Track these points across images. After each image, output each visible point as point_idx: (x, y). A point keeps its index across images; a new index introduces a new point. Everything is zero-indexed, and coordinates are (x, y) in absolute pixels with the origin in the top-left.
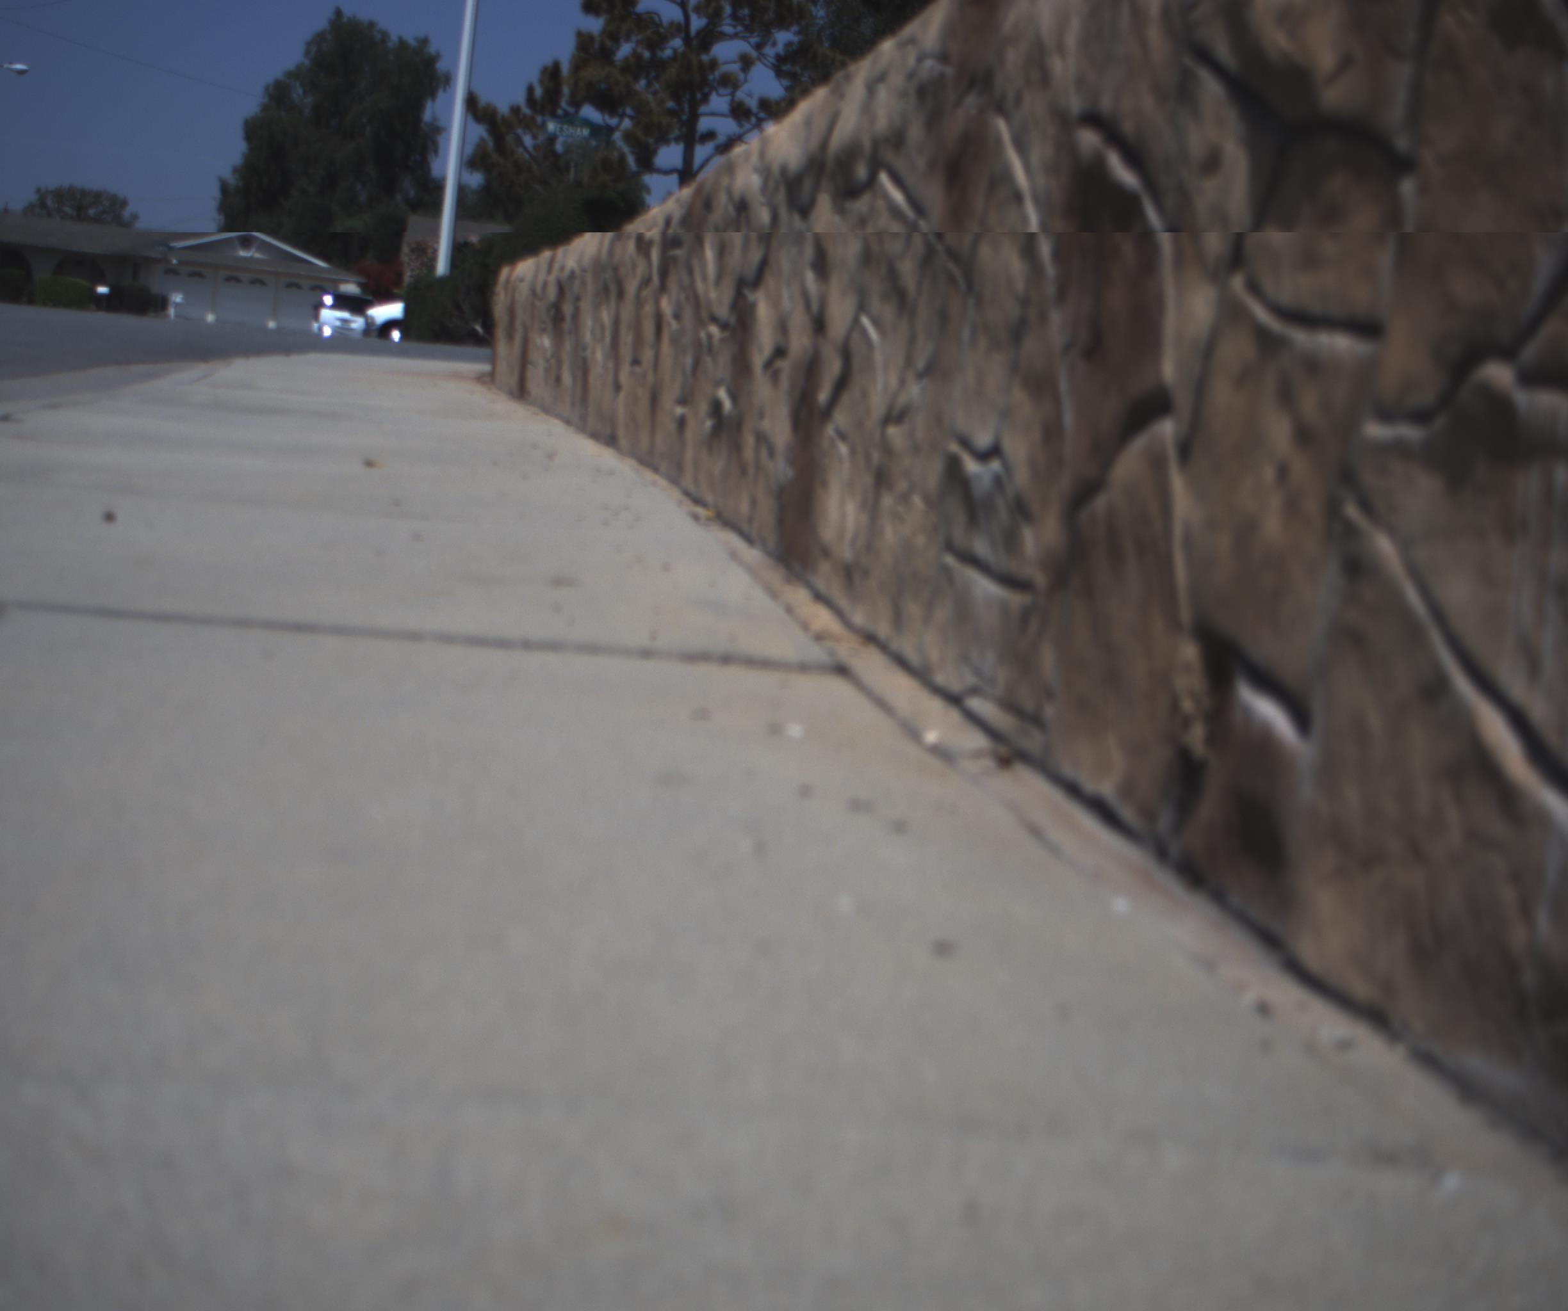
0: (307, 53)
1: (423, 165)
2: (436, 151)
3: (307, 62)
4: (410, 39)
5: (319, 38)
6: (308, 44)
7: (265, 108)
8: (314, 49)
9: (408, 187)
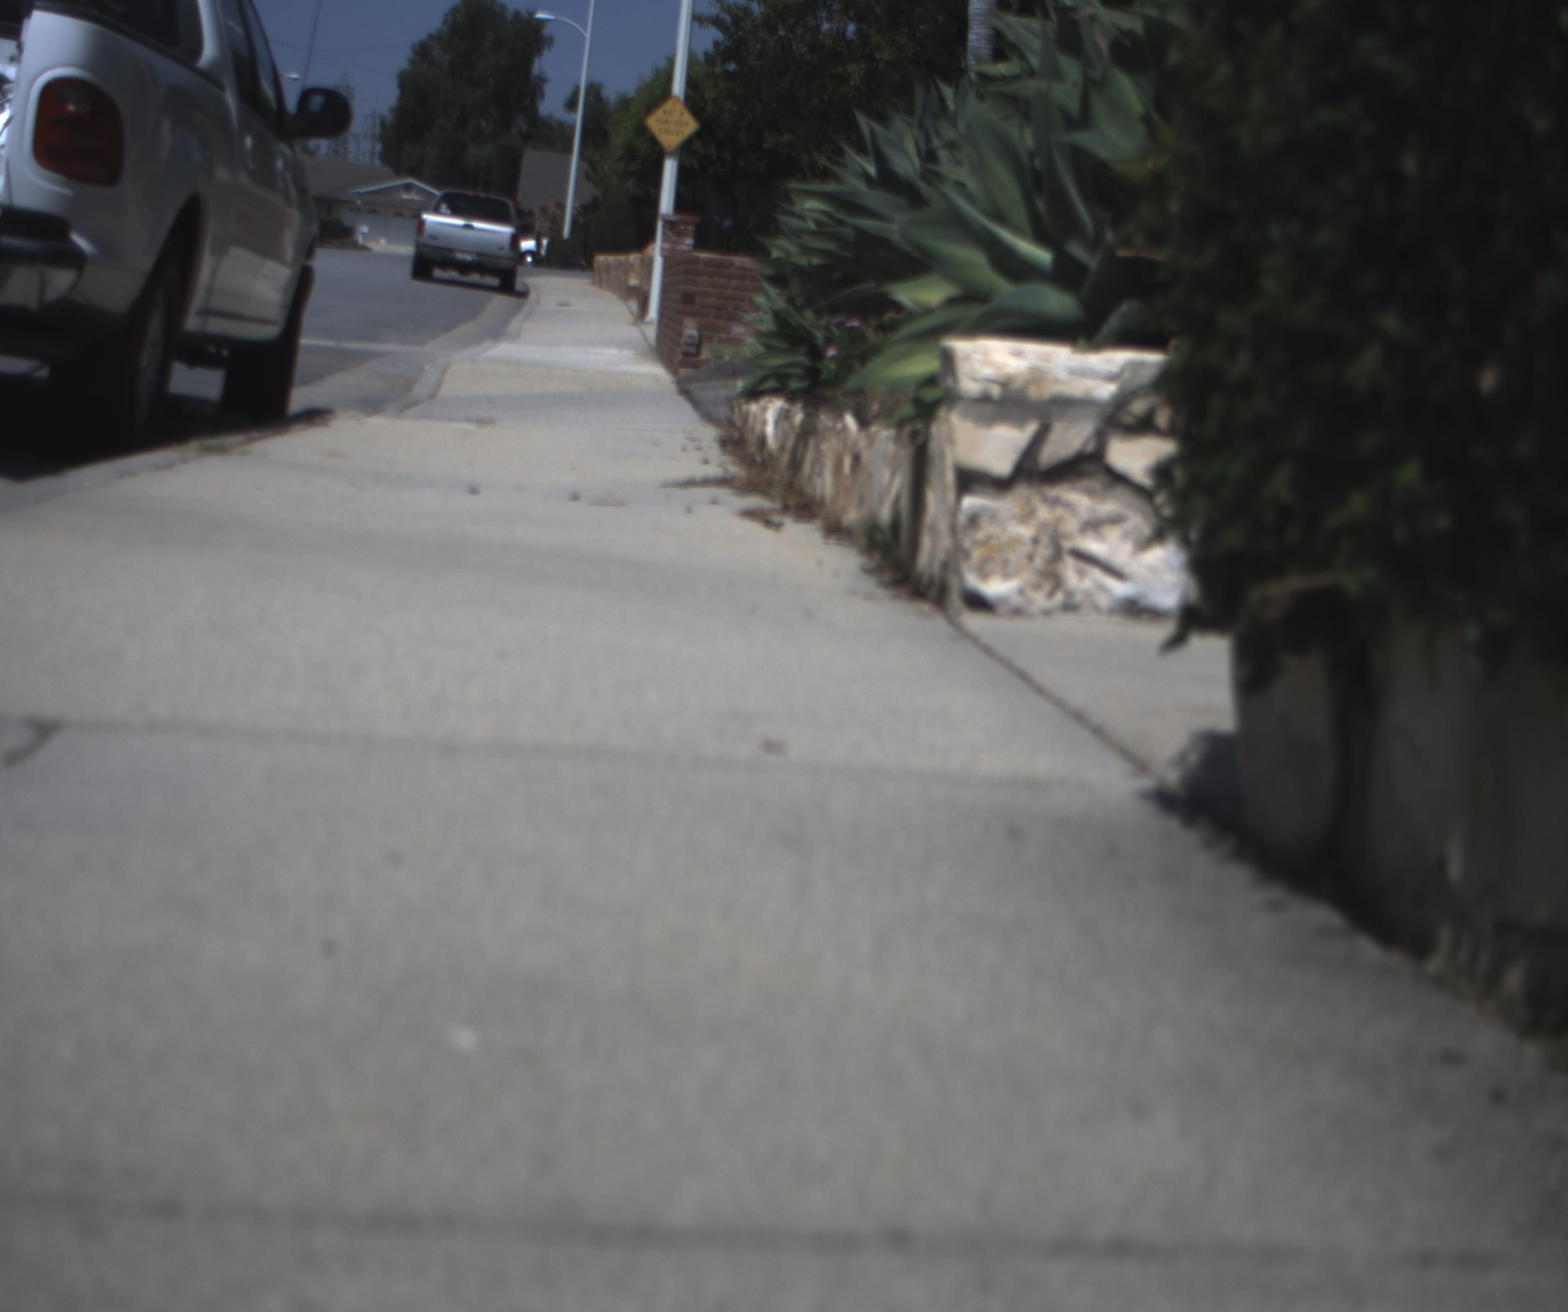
0: (445, 22)
1: (533, 107)
2: (543, 96)
3: (445, 29)
4: (521, 11)
5: (454, 11)
6: (446, 16)
7: (412, 62)
8: (452, 19)
9: (521, 123)
